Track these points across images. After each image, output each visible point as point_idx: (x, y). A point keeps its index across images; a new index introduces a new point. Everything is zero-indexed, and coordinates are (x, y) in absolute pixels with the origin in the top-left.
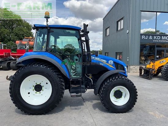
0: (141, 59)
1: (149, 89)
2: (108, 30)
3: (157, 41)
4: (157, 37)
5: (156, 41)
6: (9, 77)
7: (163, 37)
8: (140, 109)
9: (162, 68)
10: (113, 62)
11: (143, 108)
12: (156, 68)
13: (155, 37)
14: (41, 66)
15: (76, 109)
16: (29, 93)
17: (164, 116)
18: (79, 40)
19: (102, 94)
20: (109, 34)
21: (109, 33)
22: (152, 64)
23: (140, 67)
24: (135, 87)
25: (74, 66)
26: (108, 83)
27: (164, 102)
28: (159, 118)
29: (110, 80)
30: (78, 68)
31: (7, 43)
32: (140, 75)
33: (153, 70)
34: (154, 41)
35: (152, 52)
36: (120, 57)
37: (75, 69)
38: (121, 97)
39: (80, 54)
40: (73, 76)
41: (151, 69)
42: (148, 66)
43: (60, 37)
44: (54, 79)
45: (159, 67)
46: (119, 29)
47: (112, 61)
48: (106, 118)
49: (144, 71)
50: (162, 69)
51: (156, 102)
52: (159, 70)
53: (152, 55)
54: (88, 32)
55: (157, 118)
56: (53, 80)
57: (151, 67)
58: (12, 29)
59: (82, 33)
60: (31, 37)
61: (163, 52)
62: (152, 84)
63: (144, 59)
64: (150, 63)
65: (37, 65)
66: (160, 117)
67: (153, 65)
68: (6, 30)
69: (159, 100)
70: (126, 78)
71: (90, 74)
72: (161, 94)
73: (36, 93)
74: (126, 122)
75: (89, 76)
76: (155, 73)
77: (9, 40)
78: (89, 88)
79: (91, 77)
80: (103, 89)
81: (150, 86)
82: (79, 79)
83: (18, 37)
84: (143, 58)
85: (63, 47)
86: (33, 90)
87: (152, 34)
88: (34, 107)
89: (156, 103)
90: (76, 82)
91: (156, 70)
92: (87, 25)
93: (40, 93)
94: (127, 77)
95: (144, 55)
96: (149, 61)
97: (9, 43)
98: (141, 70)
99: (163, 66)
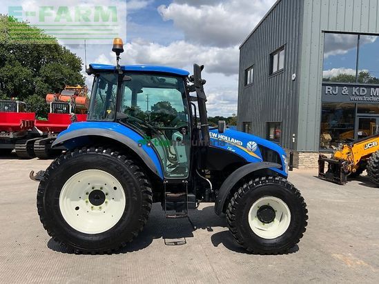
0: (323, 138)
1: (338, 206)
2: (251, 73)
3: (361, 98)
4: (359, 91)
5: (356, 98)
6: (35, 175)
7: (372, 89)
8: (312, 247)
9: (370, 160)
10: (256, 144)
11: (320, 245)
12: (357, 159)
13: (355, 90)
14: (104, 151)
15: (176, 244)
16: (77, 208)
17: (365, 262)
18: (184, 96)
19: (231, 213)
20: (252, 81)
21: (252, 79)
22: (346, 150)
23: (320, 156)
24: (302, 199)
25: (173, 152)
26: (244, 190)
27: (368, 233)
28: (354, 266)
29: (248, 183)
30: (181, 156)
31: (26, 97)
32: (319, 174)
33: (350, 163)
34: (352, 98)
35: (349, 122)
36: (278, 134)
37: (176, 159)
38: (273, 220)
39: (186, 127)
40: (170, 174)
41: (343, 160)
42: (338, 154)
43: (143, 89)
44: (130, 179)
45: (362, 158)
46: (275, 70)
47: (254, 142)
48: (239, 263)
49: (329, 166)
50: (368, 162)
51: (350, 233)
52: (363, 163)
53: (349, 130)
54: (204, 82)
55: (349, 265)
56: (129, 182)
57: (345, 157)
58: (38, 68)
59: (190, 84)
60: (79, 87)
61: (373, 124)
62: (346, 194)
63: (331, 138)
64: (343, 148)
65: (96, 150)
66: (356, 264)
67: (349, 153)
68: (25, 69)
69: (359, 229)
70: (284, 180)
71: (206, 171)
72: (363, 216)
73: (92, 208)
74: (282, 273)
75: (204, 174)
76: (354, 170)
77: (32, 92)
78: (204, 201)
79: (209, 177)
80: (233, 202)
81: (340, 199)
82: (183, 180)
83: (50, 84)
84: (328, 137)
85: (150, 107)
86: (87, 202)
87: (349, 83)
88: (87, 238)
89: (350, 236)
90: (176, 186)
91: (356, 163)
92: (202, 67)
93: (100, 208)
94: (286, 177)
95: (330, 130)
96: (341, 144)
97: (32, 99)
98: (321, 162)
99: (370, 155)
